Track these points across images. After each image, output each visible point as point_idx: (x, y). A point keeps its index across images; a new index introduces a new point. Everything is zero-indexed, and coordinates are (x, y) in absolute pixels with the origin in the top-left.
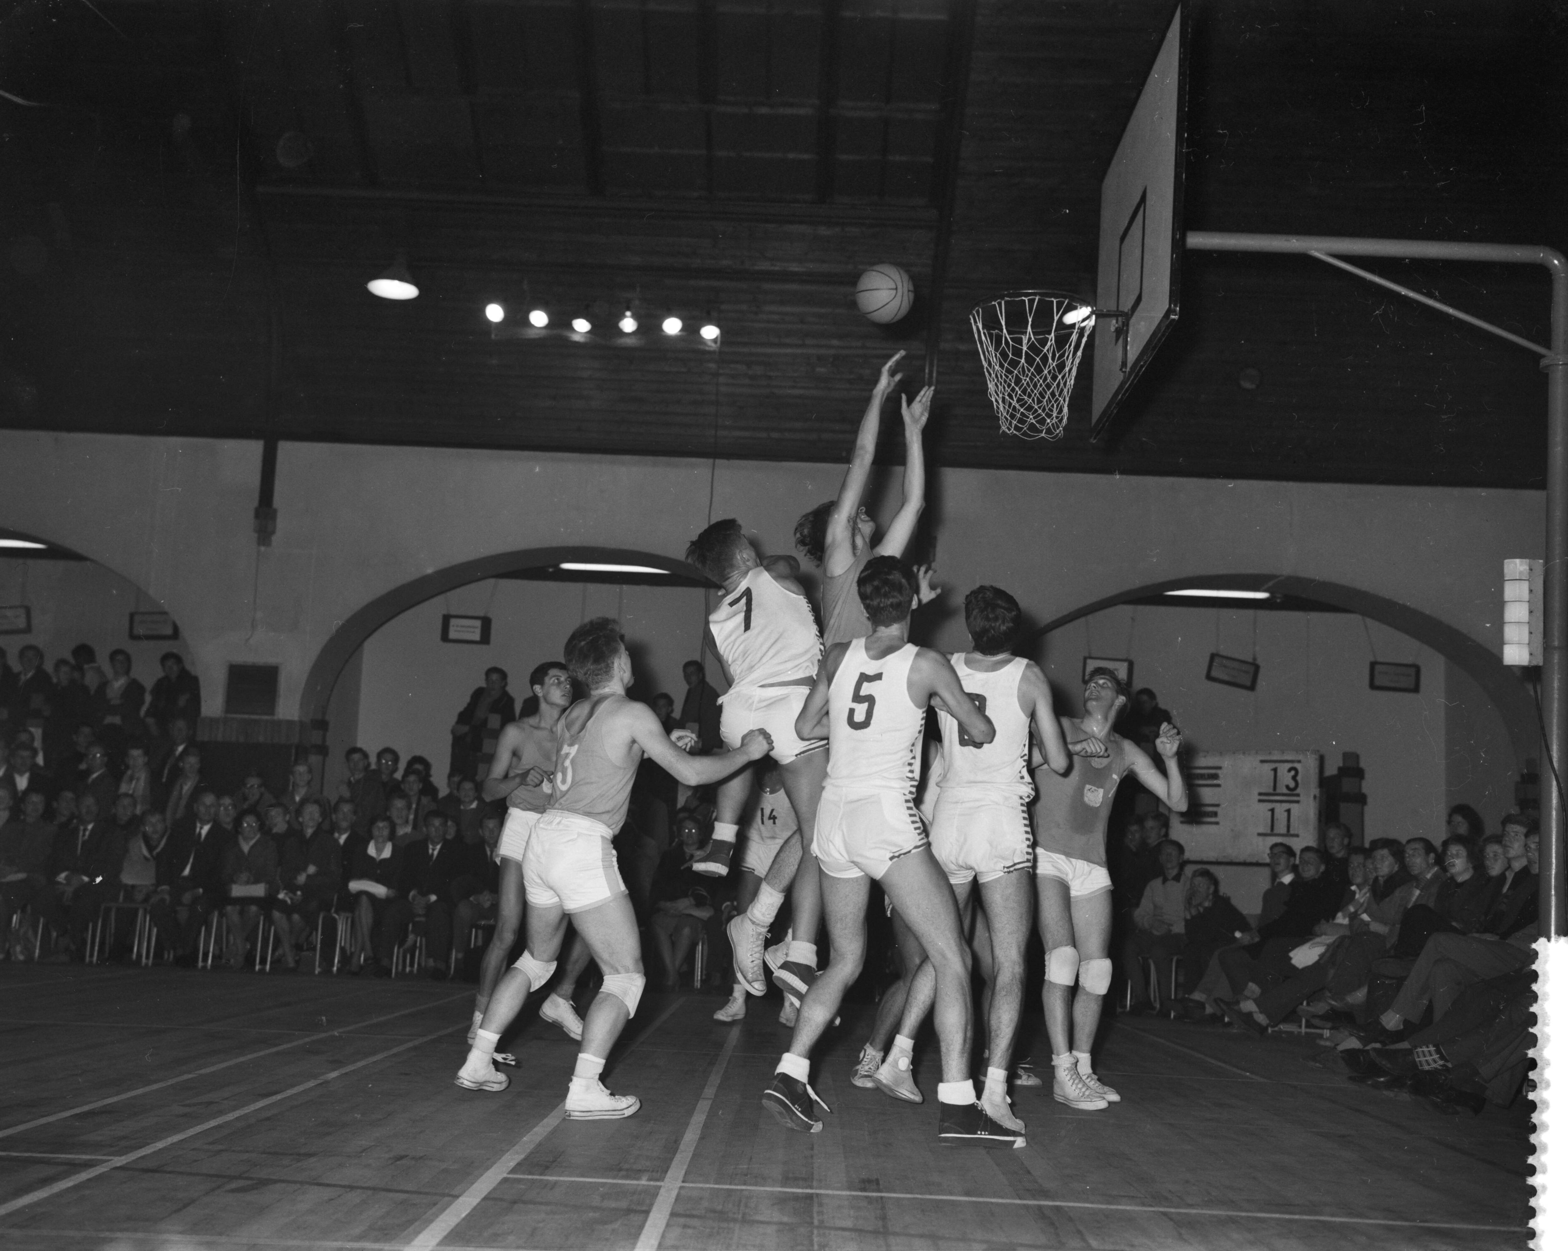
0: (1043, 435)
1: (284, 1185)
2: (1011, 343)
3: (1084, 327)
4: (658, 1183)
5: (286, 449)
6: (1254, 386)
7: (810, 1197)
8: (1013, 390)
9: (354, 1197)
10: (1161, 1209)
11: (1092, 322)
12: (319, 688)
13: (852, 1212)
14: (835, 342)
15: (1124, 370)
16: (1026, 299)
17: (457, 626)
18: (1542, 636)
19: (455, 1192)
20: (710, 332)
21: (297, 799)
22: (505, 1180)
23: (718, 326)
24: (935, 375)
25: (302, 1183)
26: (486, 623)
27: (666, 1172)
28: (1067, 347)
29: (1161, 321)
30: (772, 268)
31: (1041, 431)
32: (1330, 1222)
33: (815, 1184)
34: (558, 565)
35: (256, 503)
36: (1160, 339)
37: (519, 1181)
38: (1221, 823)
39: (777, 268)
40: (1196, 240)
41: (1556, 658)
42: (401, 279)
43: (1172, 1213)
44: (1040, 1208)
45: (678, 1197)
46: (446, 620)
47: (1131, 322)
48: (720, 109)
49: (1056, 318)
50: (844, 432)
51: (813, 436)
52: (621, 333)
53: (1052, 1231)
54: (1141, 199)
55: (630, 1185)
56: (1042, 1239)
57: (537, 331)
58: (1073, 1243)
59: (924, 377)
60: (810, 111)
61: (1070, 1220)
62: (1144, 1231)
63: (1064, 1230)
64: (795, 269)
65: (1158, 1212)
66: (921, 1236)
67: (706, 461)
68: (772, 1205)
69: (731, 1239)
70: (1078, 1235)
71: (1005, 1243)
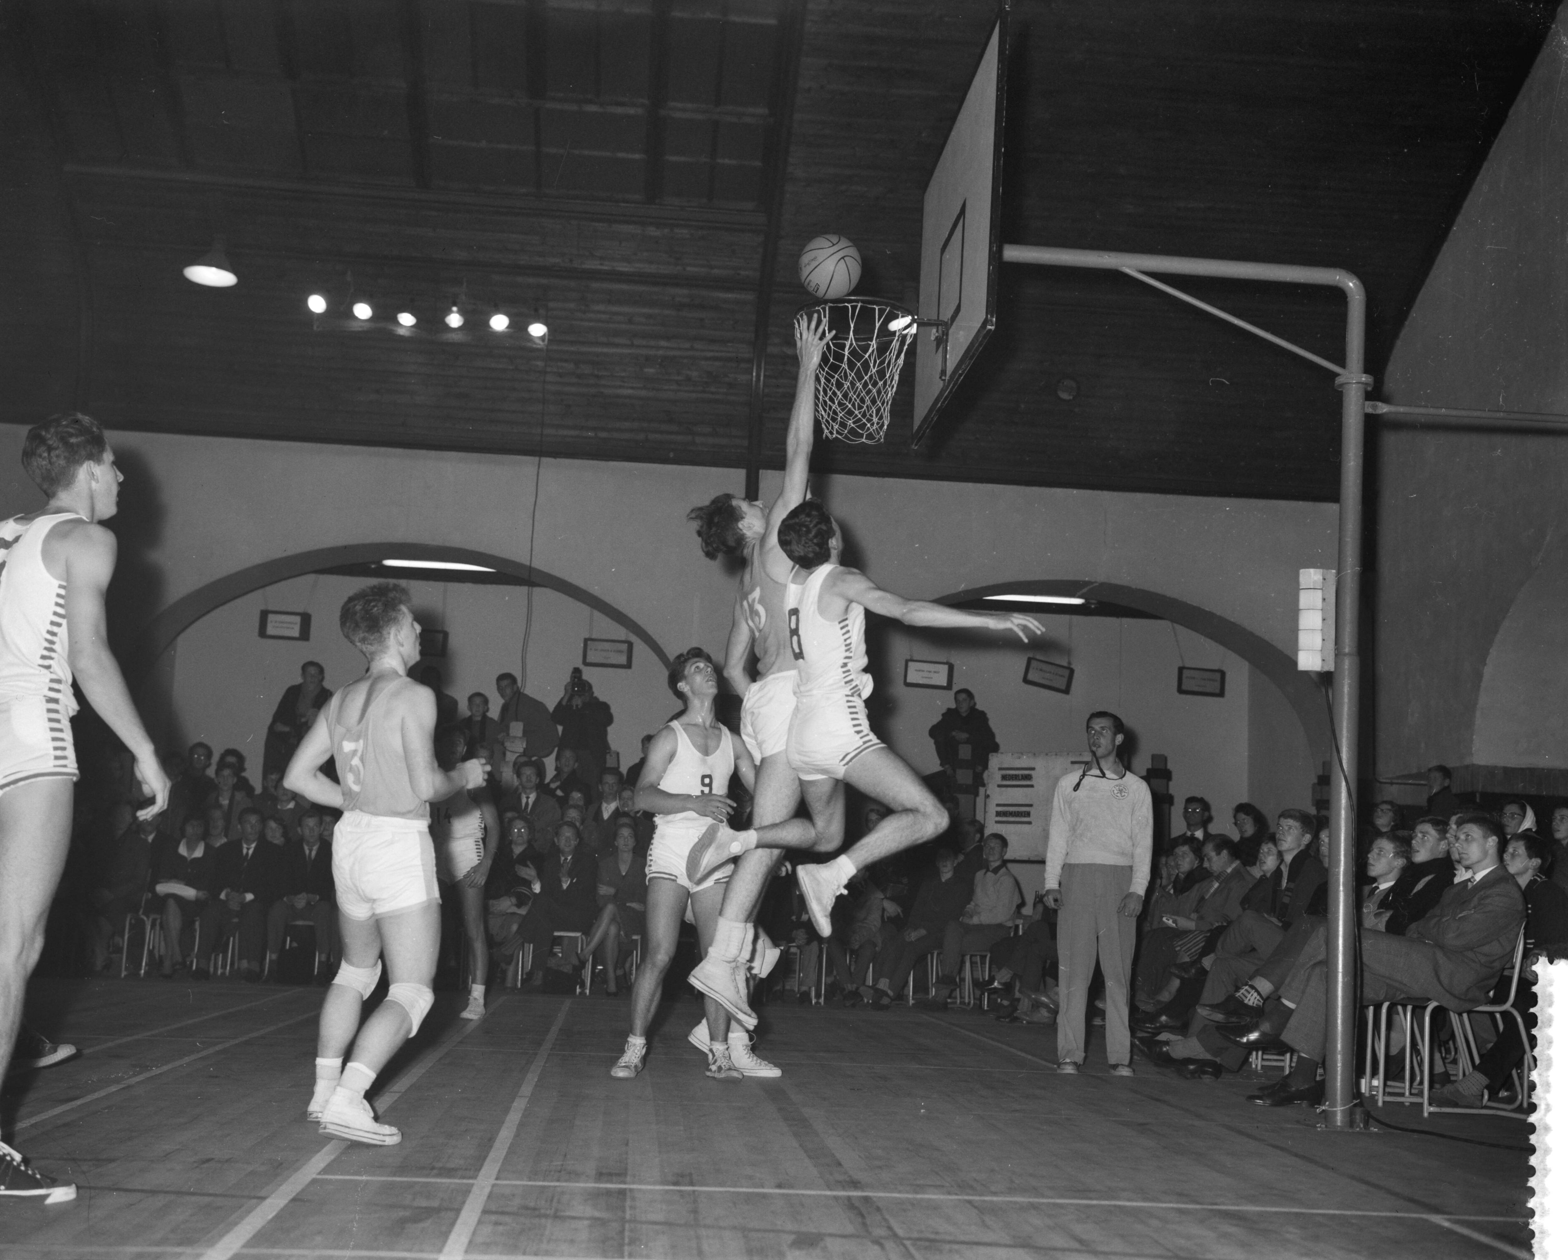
0: (864, 440)
3: (906, 335)
4: (471, 1181)
6: (1071, 398)
7: (622, 1193)
8: (834, 394)
9: (160, 1201)
10: (966, 1198)
11: (914, 330)
13: (664, 1207)
14: (663, 343)
15: (943, 378)
16: (849, 305)
17: (276, 622)
18: (1334, 643)
19: (262, 1193)
20: (537, 330)
22: (315, 1181)
23: (546, 324)
24: (762, 378)
25: (102, 1189)
26: (306, 620)
27: (480, 1169)
28: (888, 354)
29: (979, 331)
30: (602, 267)
31: (861, 436)
32: (1125, 1207)
33: (628, 1179)
34: (381, 561)
36: (977, 350)
37: (329, 1182)
38: (1033, 823)
39: (606, 268)
40: (1013, 253)
41: (1347, 664)
42: (219, 266)
43: (977, 1201)
44: (849, 1198)
45: (490, 1196)
46: (264, 615)
47: (951, 331)
48: (549, 105)
49: (877, 325)
50: (671, 433)
51: (641, 436)
52: (448, 328)
53: (860, 1220)
54: (961, 210)
55: (442, 1183)
56: (850, 1229)
57: (361, 324)
58: (880, 1232)
59: (752, 380)
60: (640, 111)
61: (878, 1210)
62: (948, 1218)
63: (871, 1219)
64: (623, 269)
65: (963, 1200)
66: (732, 1228)
67: (533, 459)
68: (585, 1200)
69: (542, 1235)
70: (884, 1224)
71: (813, 1233)
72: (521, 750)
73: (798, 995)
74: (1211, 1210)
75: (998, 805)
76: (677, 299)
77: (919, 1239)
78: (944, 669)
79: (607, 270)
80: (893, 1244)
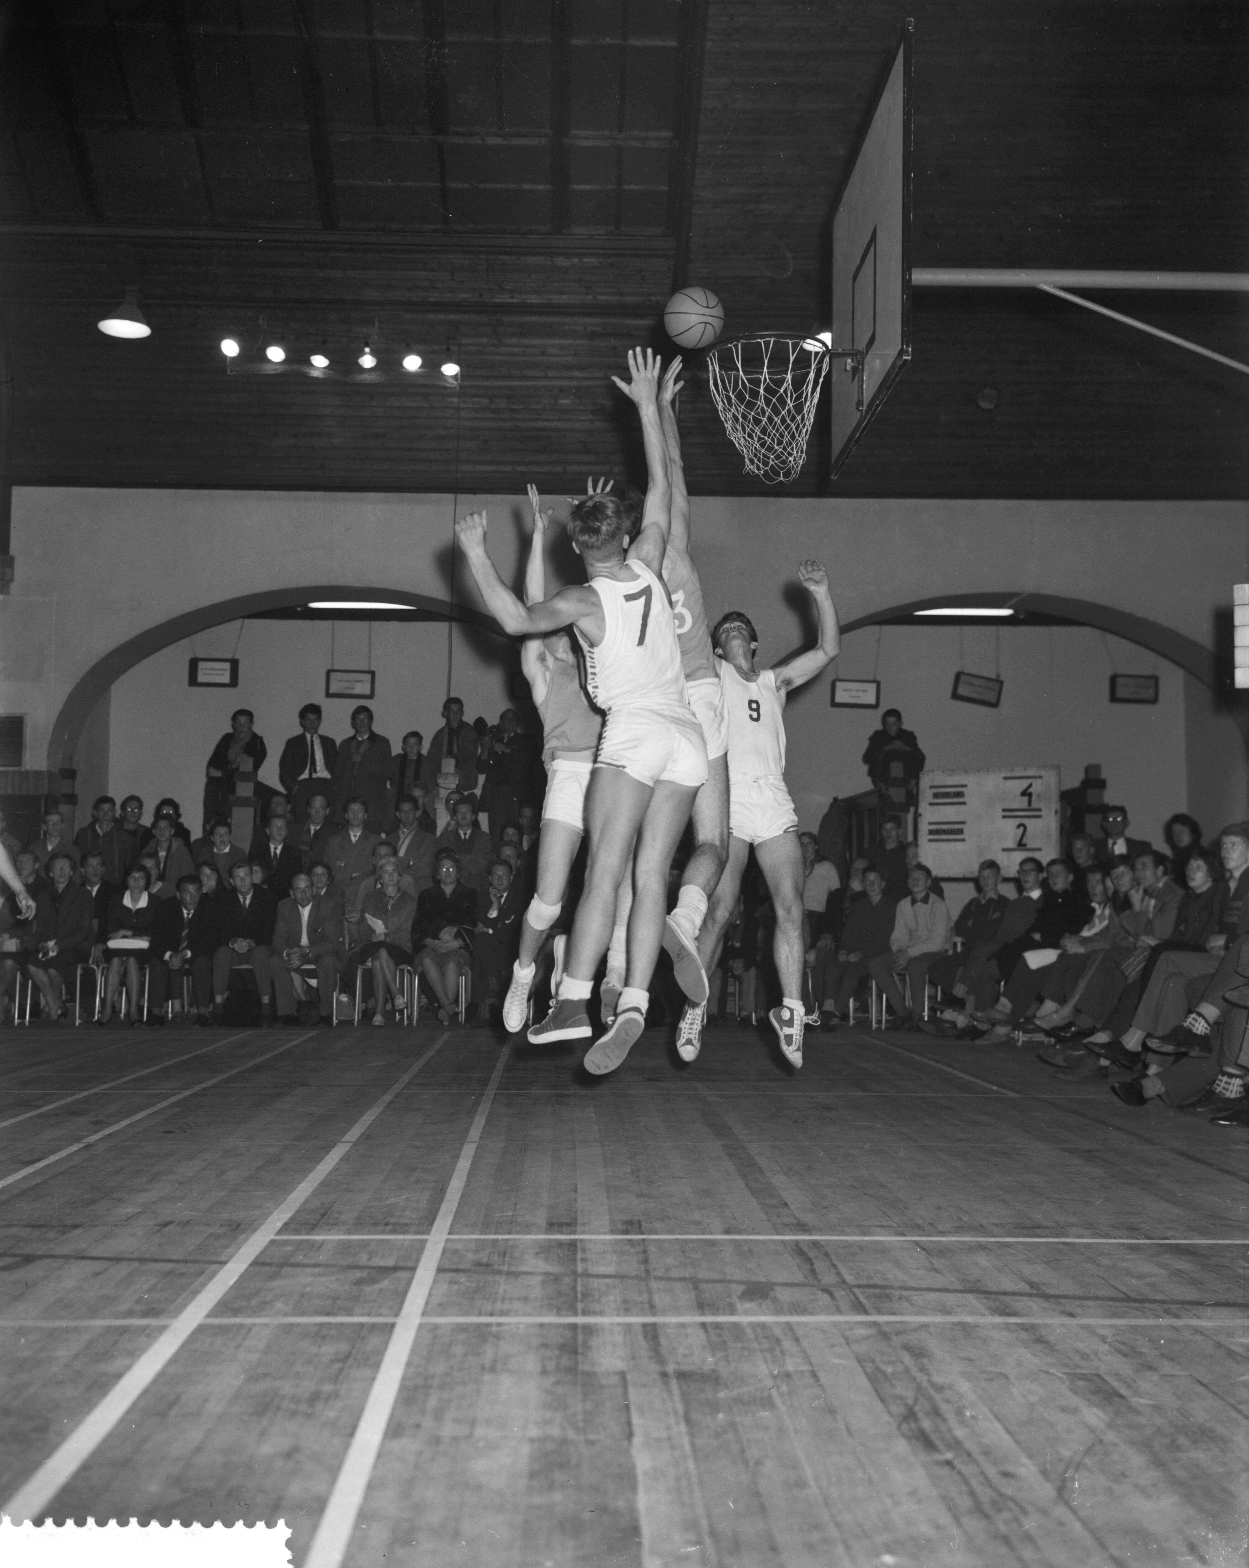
0: (781, 478)
1: (49, 1261)
2: (748, 385)
4: (424, 1237)
5: (21, 495)
6: (992, 406)
7: (573, 1245)
9: (123, 1270)
10: (915, 1239)
12: (66, 737)
13: (615, 1258)
14: (577, 374)
15: (860, 408)
16: (762, 341)
17: (206, 669)
19: (222, 1258)
20: (450, 369)
21: (50, 848)
22: (272, 1242)
23: (459, 363)
25: (67, 1257)
26: (235, 664)
27: (433, 1224)
28: (805, 388)
29: (895, 361)
30: (512, 300)
31: (780, 474)
32: (1075, 1244)
33: (579, 1228)
34: (307, 604)
36: (894, 380)
37: (286, 1243)
38: (967, 841)
39: (514, 301)
40: (923, 277)
42: (133, 319)
43: (925, 1242)
44: (797, 1242)
45: (444, 1251)
46: (194, 664)
47: (867, 360)
48: (455, 140)
49: (792, 359)
51: (558, 469)
52: (362, 370)
53: (809, 1267)
54: (872, 237)
55: (396, 1240)
56: (799, 1278)
57: (274, 367)
58: (828, 1279)
60: (544, 141)
61: (827, 1254)
62: (897, 1263)
63: (820, 1265)
64: (533, 301)
65: (911, 1241)
66: (682, 1279)
67: (451, 496)
68: (537, 1254)
69: (496, 1293)
70: (833, 1270)
71: (763, 1283)
72: (454, 786)
73: (739, 1019)
74: (1162, 1245)
75: (930, 823)
76: (589, 328)
77: (869, 1286)
78: (872, 687)
79: (517, 303)
80: (843, 1293)
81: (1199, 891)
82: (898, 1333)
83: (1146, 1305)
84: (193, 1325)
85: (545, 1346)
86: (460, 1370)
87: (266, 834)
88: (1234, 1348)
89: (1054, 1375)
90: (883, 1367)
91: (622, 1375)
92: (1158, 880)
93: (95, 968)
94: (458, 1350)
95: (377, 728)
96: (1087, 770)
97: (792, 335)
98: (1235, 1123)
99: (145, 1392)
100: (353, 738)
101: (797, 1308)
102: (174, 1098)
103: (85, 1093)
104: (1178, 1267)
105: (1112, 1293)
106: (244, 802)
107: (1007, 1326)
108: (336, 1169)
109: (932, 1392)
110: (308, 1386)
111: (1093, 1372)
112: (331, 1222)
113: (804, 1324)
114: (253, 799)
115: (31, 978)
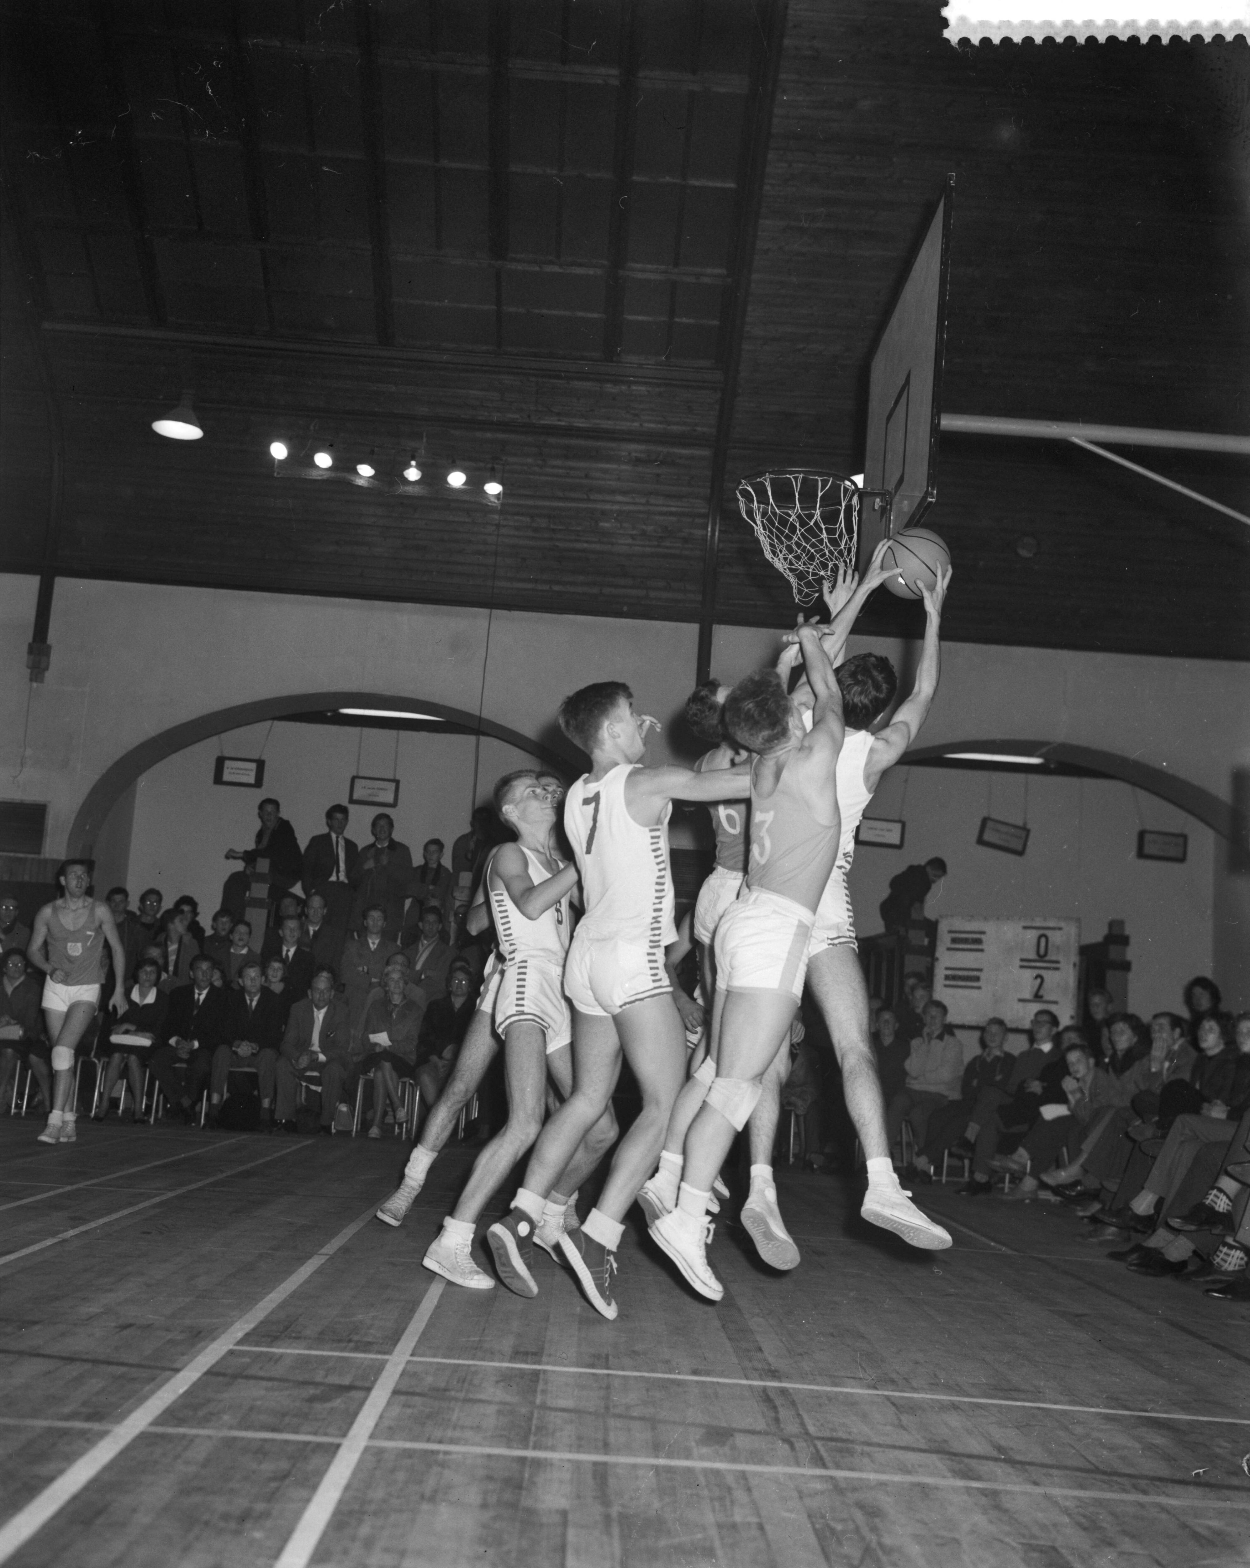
4: (386, 1357)
5: (63, 585)
6: (1031, 555)
7: (536, 1374)
9: (74, 1370)
10: (886, 1393)
12: (88, 827)
13: (576, 1392)
14: (620, 498)
16: (791, 477)
17: (232, 768)
19: (177, 1365)
20: (493, 488)
22: (231, 1352)
23: (501, 483)
24: (717, 534)
25: (21, 1353)
26: (261, 765)
27: (396, 1344)
29: (921, 502)
30: (560, 423)
32: (1051, 1410)
33: (544, 1359)
34: (338, 710)
35: (30, 639)
37: (245, 1354)
38: (984, 988)
39: (563, 423)
40: (951, 422)
42: (186, 421)
43: (896, 1397)
44: (765, 1389)
45: (404, 1373)
46: (220, 762)
47: (895, 500)
48: (513, 266)
49: (820, 494)
50: (625, 587)
51: (595, 590)
52: (406, 482)
53: (773, 1414)
54: (906, 379)
55: (357, 1358)
56: (762, 1425)
57: (321, 472)
58: (791, 1428)
59: (707, 535)
60: (599, 272)
61: (793, 1403)
62: (864, 1417)
63: (784, 1413)
64: (581, 425)
65: (884, 1395)
66: (642, 1419)
67: (486, 611)
68: (497, 1382)
69: (449, 1420)
70: (798, 1420)
71: (723, 1428)
74: (1140, 1417)
75: (947, 969)
76: (634, 454)
77: (831, 1439)
78: (897, 827)
79: (564, 426)
80: (804, 1444)
81: (1211, 1053)
82: (855, 1489)
83: (1115, 1478)
84: (136, 1431)
85: (490, 1478)
86: (398, 1497)
87: (279, 935)
88: (1199, 1530)
89: (1008, 1544)
90: (833, 1524)
91: (564, 1514)
92: (1174, 1041)
93: (97, 1061)
94: (401, 1476)
95: (397, 836)
96: (1111, 925)
97: (821, 472)
98: (1229, 1297)
99: (75, 1498)
100: (373, 845)
101: (756, 1457)
102: (157, 1198)
103: (69, 1188)
104: (1154, 1442)
105: (1080, 1463)
106: (257, 903)
107: (968, 1490)
108: (307, 1282)
109: (880, 1553)
110: (241, 1503)
111: (1050, 1544)
112: (294, 1335)
113: (760, 1475)
114: (267, 901)
115: (30, 1067)
